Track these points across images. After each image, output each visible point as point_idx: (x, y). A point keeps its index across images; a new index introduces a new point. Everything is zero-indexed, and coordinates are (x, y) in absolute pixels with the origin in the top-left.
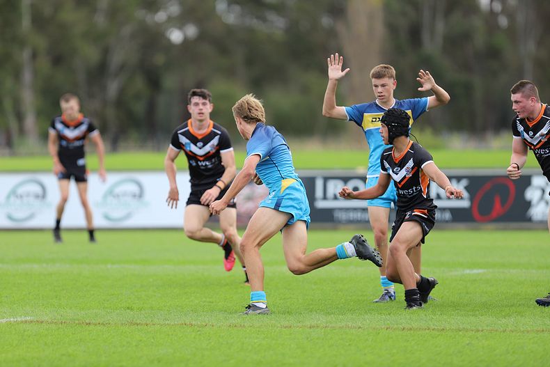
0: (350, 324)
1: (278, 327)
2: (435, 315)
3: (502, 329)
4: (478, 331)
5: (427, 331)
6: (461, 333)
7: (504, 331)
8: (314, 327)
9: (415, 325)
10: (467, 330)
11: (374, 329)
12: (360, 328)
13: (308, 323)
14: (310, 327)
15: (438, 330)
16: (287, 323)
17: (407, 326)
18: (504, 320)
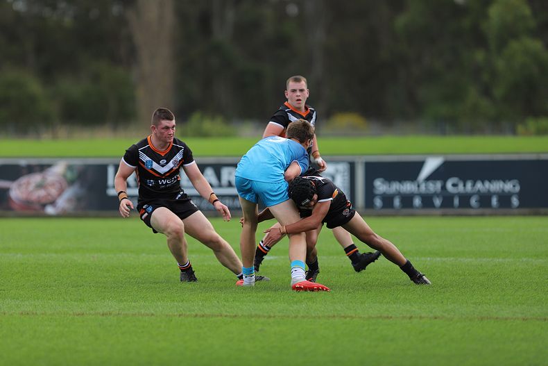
0: (143, 311)
1: (70, 315)
2: (227, 301)
3: (293, 315)
4: (270, 317)
5: (220, 318)
6: (253, 319)
7: (296, 317)
8: (106, 314)
9: (207, 312)
10: (259, 316)
11: (167, 316)
12: (152, 315)
13: (101, 311)
14: (103, 315)
15: (231, 317)
16: (79, 311)
17: (200, 313)
18: (295, 307)
